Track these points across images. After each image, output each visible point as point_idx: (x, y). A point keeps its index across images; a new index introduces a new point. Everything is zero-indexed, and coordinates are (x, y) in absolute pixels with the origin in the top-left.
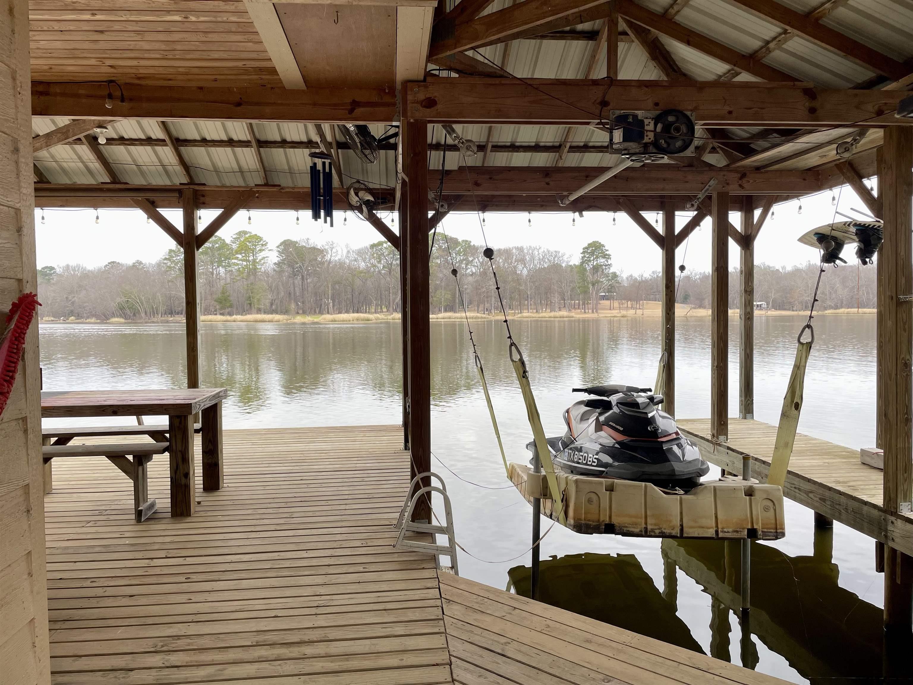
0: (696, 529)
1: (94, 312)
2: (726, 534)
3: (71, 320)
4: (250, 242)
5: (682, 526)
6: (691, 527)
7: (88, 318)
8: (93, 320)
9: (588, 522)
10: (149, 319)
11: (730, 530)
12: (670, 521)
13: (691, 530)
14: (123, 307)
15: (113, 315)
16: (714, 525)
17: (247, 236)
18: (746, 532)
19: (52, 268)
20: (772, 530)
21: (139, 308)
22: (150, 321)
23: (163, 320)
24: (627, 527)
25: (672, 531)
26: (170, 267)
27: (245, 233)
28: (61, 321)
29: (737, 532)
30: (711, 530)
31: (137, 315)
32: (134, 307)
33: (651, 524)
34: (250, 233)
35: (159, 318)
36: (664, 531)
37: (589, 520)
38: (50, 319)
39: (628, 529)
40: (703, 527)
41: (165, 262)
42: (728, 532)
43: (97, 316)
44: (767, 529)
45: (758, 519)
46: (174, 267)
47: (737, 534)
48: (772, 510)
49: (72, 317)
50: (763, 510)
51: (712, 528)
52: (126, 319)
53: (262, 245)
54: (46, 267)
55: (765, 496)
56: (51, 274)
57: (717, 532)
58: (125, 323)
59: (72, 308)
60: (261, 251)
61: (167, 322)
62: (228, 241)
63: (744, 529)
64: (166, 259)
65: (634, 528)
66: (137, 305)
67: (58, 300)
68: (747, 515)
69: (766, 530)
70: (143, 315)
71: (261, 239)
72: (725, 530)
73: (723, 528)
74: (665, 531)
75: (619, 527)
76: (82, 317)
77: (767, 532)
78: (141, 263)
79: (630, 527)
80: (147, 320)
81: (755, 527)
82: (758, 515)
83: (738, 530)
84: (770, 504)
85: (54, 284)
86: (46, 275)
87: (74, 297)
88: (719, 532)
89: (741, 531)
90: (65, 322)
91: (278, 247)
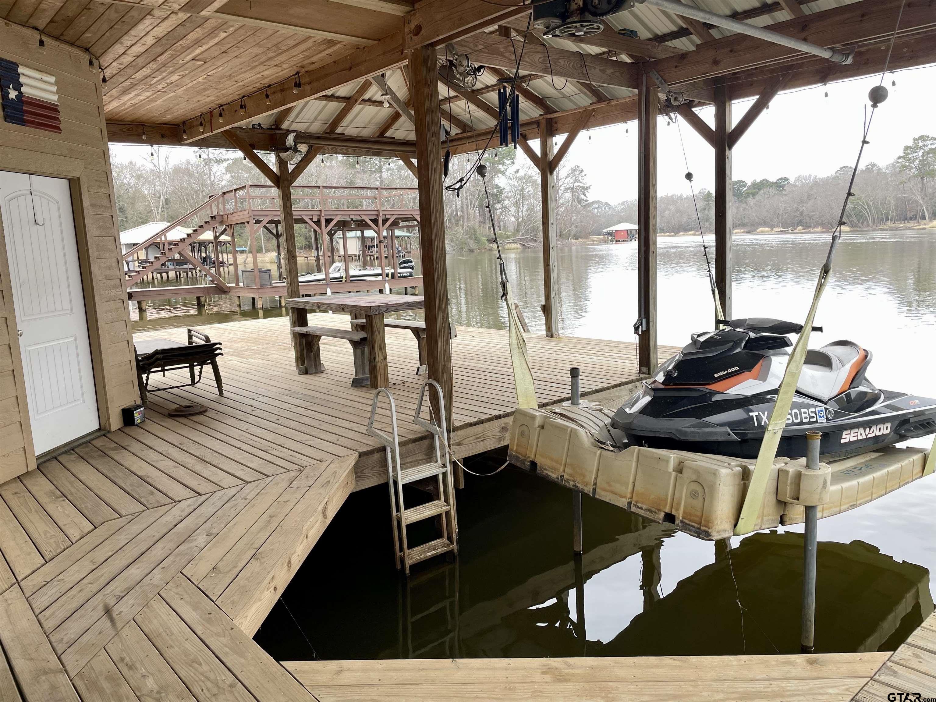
0: (608, 494)
1: (820, 221)
2: (639, 510)
3: (800, 230)
5: (595, 484)
6: (605, 490)
7: (814, 227)
8: (819, 229)
9: (518, 455)
10: (877, 226)
11: (644, 507)
12: (584, 476)
13: (603, 493)
14: (850, 214)
16: (629, 496)
18: (662, 515)
19: (786, 179)
20: (696, 525)
21: (867, 214)
22: (877, 228)
23: (892, 227)
24: (546, 470)
25: (584, 488)
26: (904, 166)
28: (790, 231)
29: (651, 511)
30: (624, 500)
31: (865, 222)
32: (861, 214)
33: (568, 474)
35: (889, 224)
36: (577, 484)
37: (519, 453)
38: (779, 230)
39: (547, 472)
40: (616, 494)
41: (900, 161)
42: (641, 508)
43: (822, 225)
44: (690, 520)
45: (679, 504)
46: (909, 166)
47: (650, 514)
48: (700, 498)
49: (800, 227)
50: (689, 496)
51: (625, 497)
52: (852, 227)
54: (781, 179)
55: (694, 478)
56: (785, 185)
57: (630, 503)
58: (850, 231)
59: (801, 218)
61: (897, 229)
63: (659, 510)
64: (900, 158)
65: (552, 472)
66: (865, 212)
67: (789, 211)
68: (667, 495)
69: (687, 522)
70: (870, 222)
72: (639, 505)
73: (637, 502)
74: (579, 485)
75: (540, 468)
76: (809, 227)
77: (689, 525)
78: (874, 165)
79: (549, 471)
80: (874, 227)
81: (673, 513)
82: (680, 498)
83: (653, 509)
84: (699, 489)
85: (786, 195)
86: (781, 187)
87: (803, 206)
88: (632, 505)
89: (655, 512)
90: (793, 232)
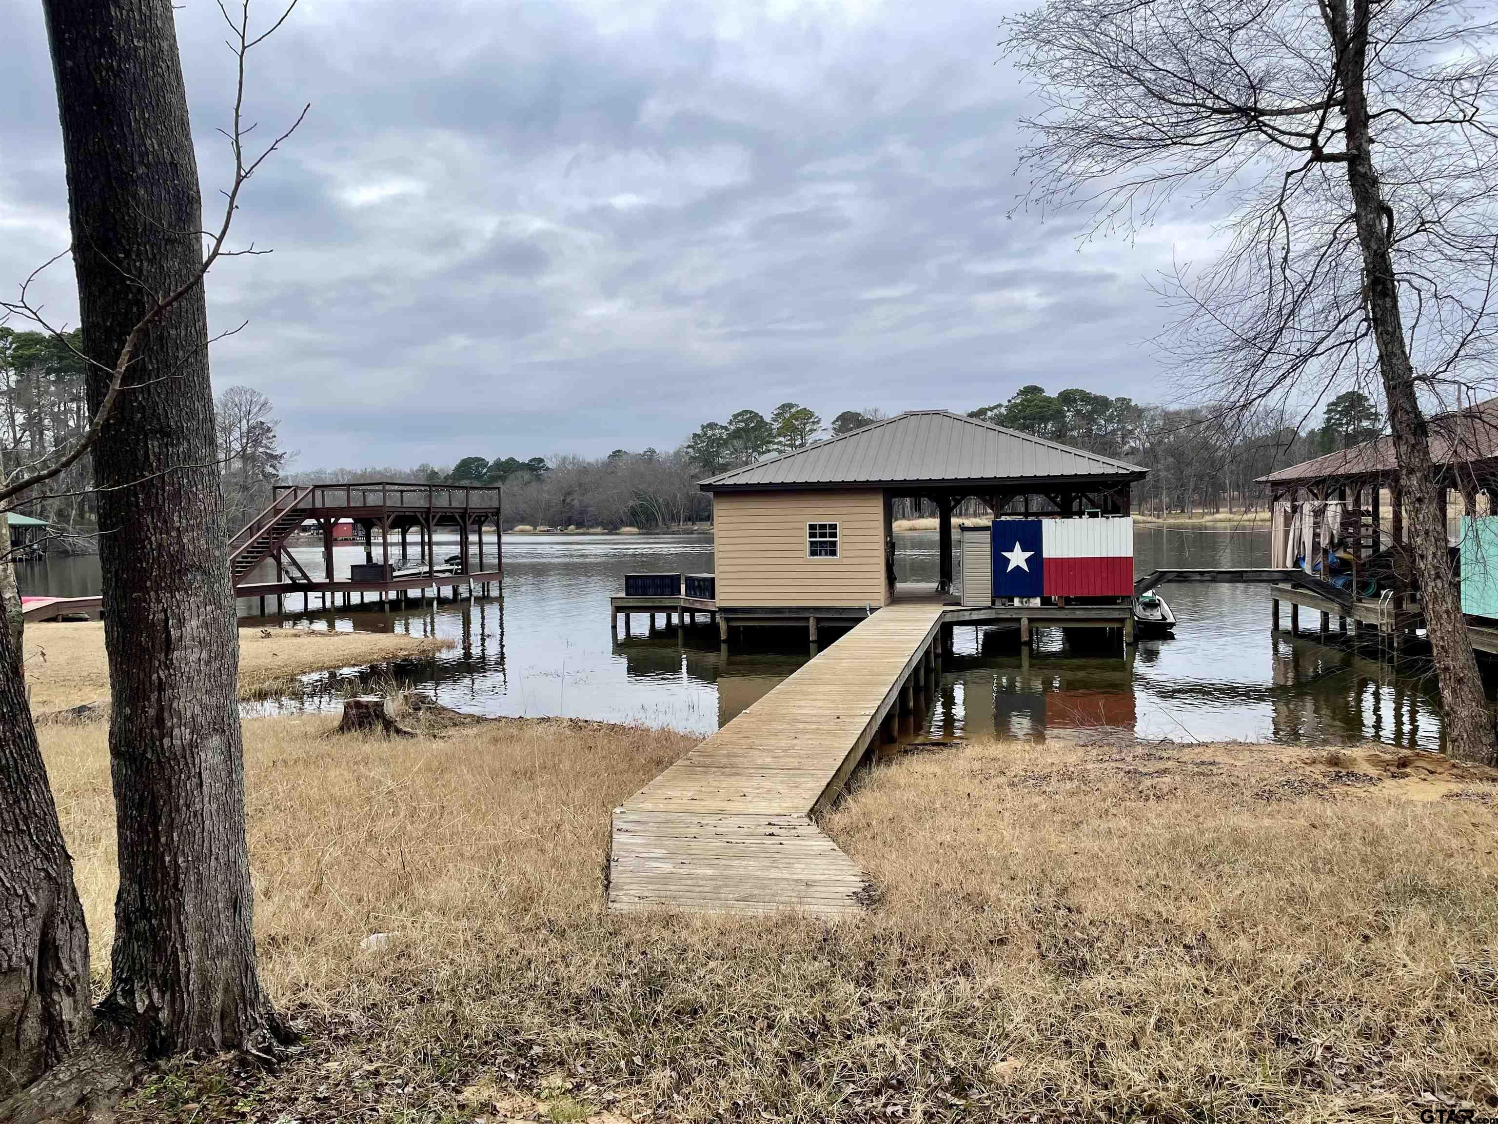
1: (599, 520)
3: (572, 530)
4: (796, 420)
7: (592, 527)
8: (599, 530)
10: (668, 528)
14: (636, 512)
15: (624, 524)
17: (793, 410)
19: (541, 460)
21: (656, 513)
22: (669, 531)
23: (685, 530)
26: (694, 458)
27: (790, 406)
28: (559, 531)
31: (654, 523)
32: (649, 512)
34: (797, 406)
35: (680, 526)
38: (545, 529)
43: (603, 525)
46: (699, 457)
49: (571, 526)
52: (639, 528)
53: (814, 423)
54: (533, 459)
56: (541, 469)
58: (638, 534)
59: (571, 514)
60: (812, 431)
61: (691, 532)
62: (768, 419)
64: (689, 447)
66: (654, 510)
67: (554, 504)
70: (661, 522)
71: (811, 414)
76: (584, 526)
78: (653, 452)
80: (665, 529)
85: (544, 481)
86: (536, 470)
87: (573, 499)
90: (563, 533)
91: (833, 423)
